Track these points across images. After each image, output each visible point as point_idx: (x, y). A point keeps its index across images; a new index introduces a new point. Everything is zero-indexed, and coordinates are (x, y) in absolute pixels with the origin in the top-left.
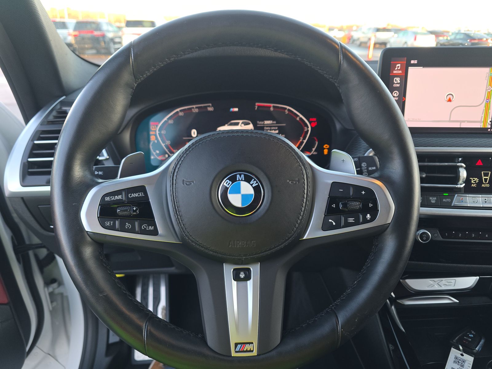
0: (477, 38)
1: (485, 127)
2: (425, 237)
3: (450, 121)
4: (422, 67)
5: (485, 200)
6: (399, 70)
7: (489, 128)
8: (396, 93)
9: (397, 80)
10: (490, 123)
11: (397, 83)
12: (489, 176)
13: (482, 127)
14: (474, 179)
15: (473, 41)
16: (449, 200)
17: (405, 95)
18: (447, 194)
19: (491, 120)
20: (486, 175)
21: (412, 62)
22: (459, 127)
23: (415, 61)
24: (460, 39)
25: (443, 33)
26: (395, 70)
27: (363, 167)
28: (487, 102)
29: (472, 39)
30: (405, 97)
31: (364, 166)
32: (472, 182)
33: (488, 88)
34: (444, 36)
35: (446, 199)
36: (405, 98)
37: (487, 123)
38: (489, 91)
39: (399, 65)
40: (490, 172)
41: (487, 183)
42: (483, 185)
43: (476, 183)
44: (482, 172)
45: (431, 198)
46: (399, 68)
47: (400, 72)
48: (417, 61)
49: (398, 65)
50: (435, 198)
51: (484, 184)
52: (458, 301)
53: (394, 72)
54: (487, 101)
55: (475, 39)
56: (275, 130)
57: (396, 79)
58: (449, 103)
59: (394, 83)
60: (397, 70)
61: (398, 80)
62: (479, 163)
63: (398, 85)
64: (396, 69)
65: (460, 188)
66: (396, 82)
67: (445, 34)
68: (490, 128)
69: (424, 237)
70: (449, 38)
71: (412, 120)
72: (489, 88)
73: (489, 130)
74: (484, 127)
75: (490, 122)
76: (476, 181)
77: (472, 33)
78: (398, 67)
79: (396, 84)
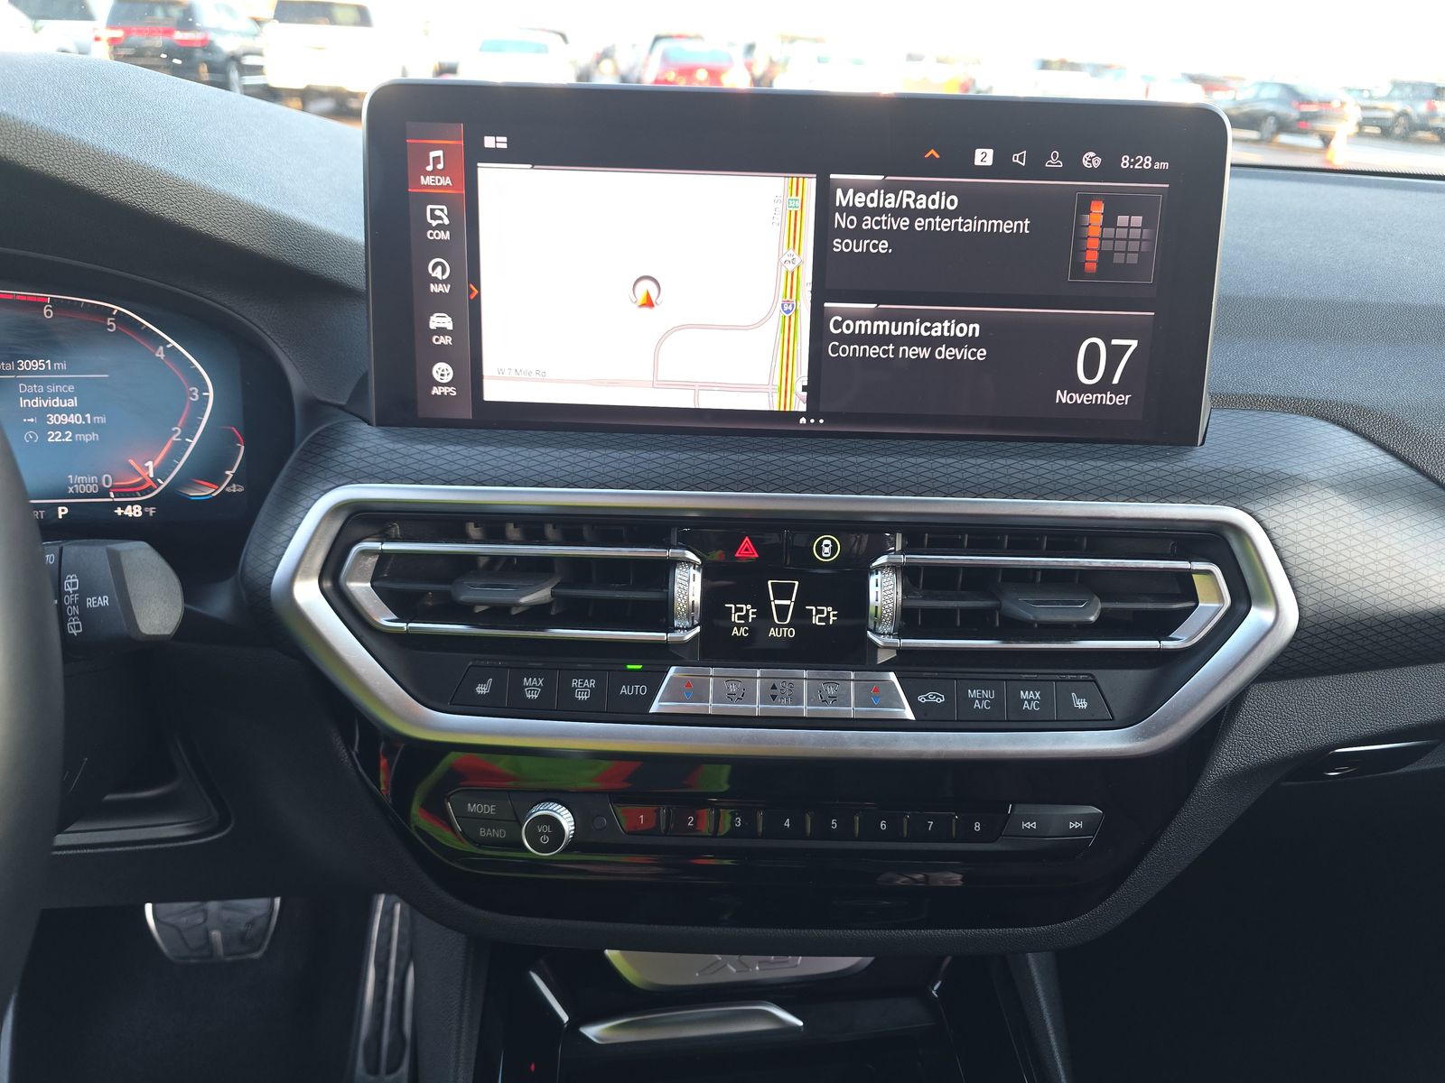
0: (1315, 100)
1: (788, 409)
2: (547, 834)
3: (657, 384)
4: (530, 166)
5: (774, 687)
6: (442, 173)
7: (800, 414)
8: (439, 268)
9: (438, 213)
10: (805, 394)
11: (440, 227)
12: (793, 599)
13: (776, 409)
14: (741, 610)
15: (1306, 108)
16: (641, 689)
17: (475, 277)
18: (639, 667)
19: (806, 383)
20: (783, 592)
21: (489, 142)
22: (690, 405)
23: (499, 139)
24: (1271, 100)
25: (1224, 82)
26: (427, 174)
27: (68, 593)
28: (788, 312)
29: (1304, 100)
30: (477, 283)
31: (70, 590)
32: (734, 618)
33: (786, 258)
34: (1228, 89)
35: (630, 683)
36: (478, 288)
37: (794, 395)
38: (791, 267)
39: (439, 153)
40: (797, 583)
41: (788, 622)
42: (773, 632)
43: (746, 624)
44: (770, 582)
45: (575, 683)
46: (440, 166)
47: (446, 181)
48: (505, 139)
49: (433, 154)
50: (592, 683)
51: (776, 626)
52: (800, 1023)
53: (427, 181)
54: (786, 309)
55: (1309, 102)
56: (64, 396)
57: (432, 211)
58: (646, 310)
59: (430, 227)
60: (435, 172)
61: (442, 211)
62: (746, 550)
63: (445, 236)
64: (430, 168)
65: (681, 645)
66: (434, 223)
67: (1232, 84)
68: (806, 415)
69: (542, 834)
70: (1240, 98)
71: (513, 374)
72: (790, 259)
73: (803, 420)
74: (782, 409)
75: (804, 389)
76: (747, 616)
77: (1304, 87)
78: (436, 160)
79: (434, 229)
